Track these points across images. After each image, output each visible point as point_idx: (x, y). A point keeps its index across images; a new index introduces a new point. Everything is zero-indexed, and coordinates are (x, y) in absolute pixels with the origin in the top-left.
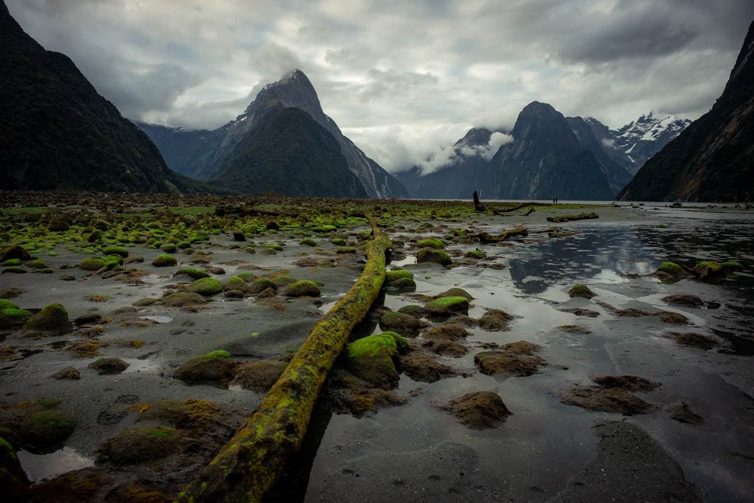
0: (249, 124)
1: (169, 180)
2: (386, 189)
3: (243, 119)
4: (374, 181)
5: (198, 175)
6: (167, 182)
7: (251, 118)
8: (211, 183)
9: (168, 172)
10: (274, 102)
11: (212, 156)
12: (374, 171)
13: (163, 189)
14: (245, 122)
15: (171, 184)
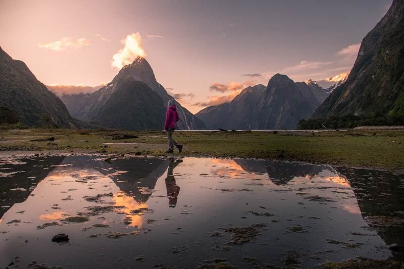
0: (114, 89)
1: (71, 122)
2: (193, 125)
3: (111, 86)
4: (186, 120)
5: (83, 118)
6: (70, 123)
7: (116, 85)
8: (92, 123)
9: (70, 118)
10: (128, 76)
11: (93, 106)
12: (186, 115)
13: (68, 127)
14: (112, 87)
15: (72, 124)
